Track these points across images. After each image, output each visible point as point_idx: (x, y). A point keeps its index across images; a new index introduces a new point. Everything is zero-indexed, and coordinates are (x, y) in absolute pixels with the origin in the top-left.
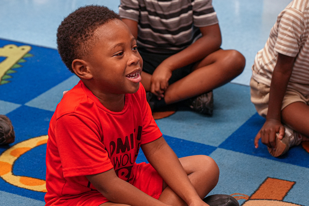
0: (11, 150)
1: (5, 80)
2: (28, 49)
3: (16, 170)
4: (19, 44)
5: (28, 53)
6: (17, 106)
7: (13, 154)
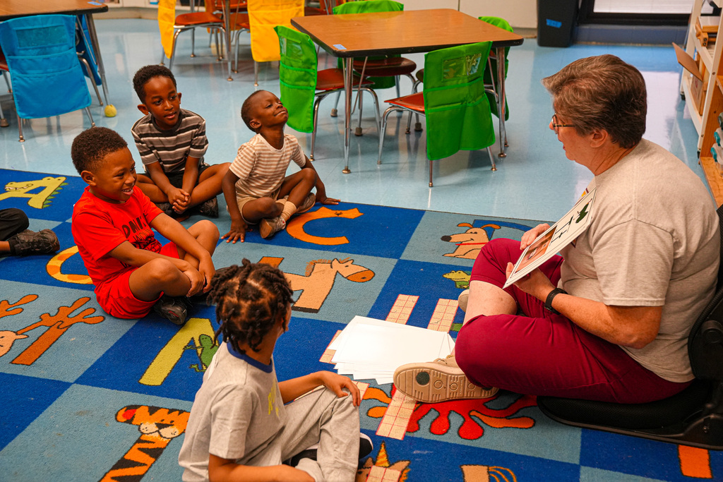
0: (58, 256)
1: (46, 204)
2: (64, 179)
3: (64, 269)
4: (55, 176)
5: (64, 182)
6: (60, 223)
7: (59, 259)
